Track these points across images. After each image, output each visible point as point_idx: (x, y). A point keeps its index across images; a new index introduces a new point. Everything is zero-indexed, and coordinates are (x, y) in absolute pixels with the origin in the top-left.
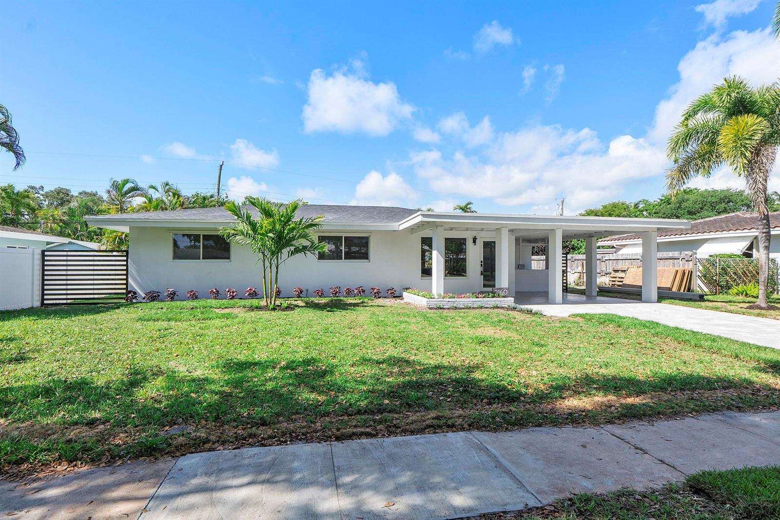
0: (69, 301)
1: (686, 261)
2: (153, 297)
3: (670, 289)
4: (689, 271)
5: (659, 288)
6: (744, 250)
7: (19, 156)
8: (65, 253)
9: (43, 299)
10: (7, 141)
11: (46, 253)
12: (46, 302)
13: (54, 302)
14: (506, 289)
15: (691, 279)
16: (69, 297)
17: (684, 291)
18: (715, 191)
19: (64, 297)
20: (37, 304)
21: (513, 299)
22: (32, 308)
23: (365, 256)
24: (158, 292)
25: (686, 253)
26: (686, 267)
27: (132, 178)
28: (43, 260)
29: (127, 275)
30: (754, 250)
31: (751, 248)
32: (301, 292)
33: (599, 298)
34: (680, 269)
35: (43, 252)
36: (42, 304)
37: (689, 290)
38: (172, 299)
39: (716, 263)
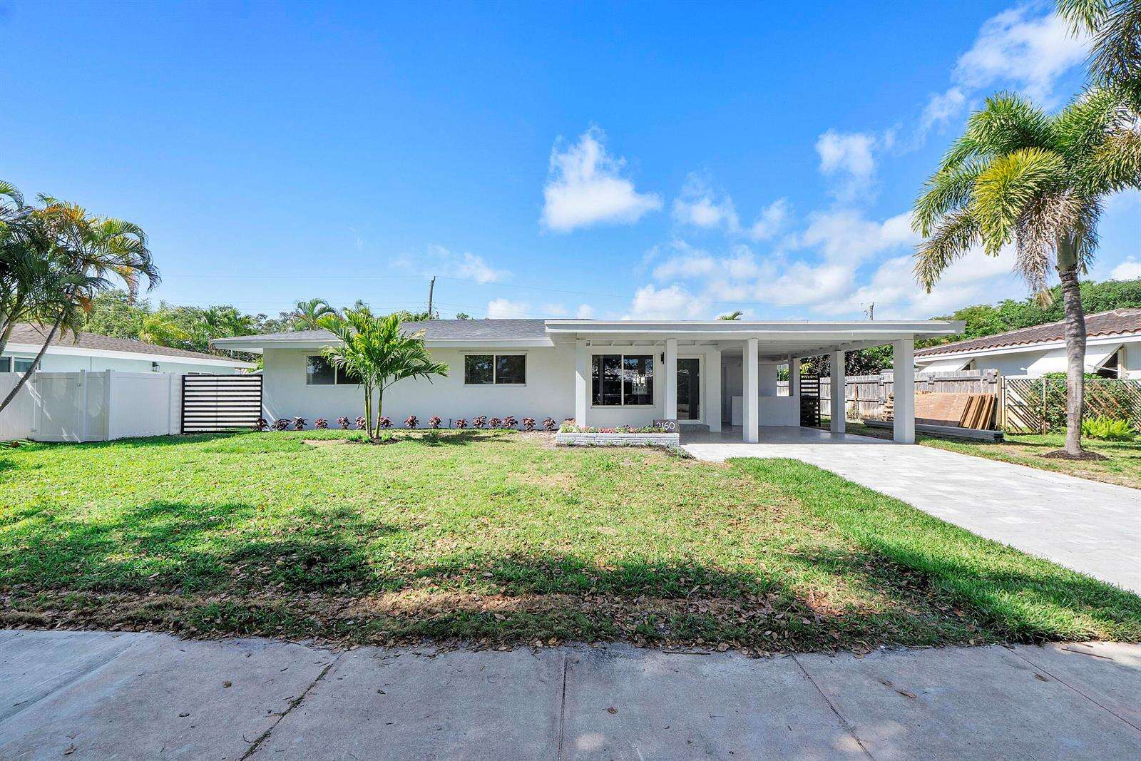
0: (219, 429)
1: (990, 383)
2: (283, 426)
3: (960, 424)
4: (992, 398)
5: (917, 420)
6: (1100, 367)
7: (153, 277)
8: (215, 378)
9: (183, 427)
10: (141, 263)
11: (187, 379)
12: (185, 429)
13: (200, 429)
14: (673, 421)
15: (995, 410)
16: (219, 424)
17: (983, 428)
18: (1114, 284)
19: (214, 424)
20: (176, 431)
21: (677, 435)
22: (169, 435)
23: (522, 379)
24: (287, 421)
25: (989, 371)
26: (989, 392)
27: (322, 298)
28: (184, 386)
29: (261, 401)
30: (1119, 366)
31: (1113, 361)
32: (438, 423)
33: (847, 436)
34: (977, 395)
35: (184, 377)
36: (182, 431)
37: (992, 426)
38: (300, 428)
39: (1041, 385)
